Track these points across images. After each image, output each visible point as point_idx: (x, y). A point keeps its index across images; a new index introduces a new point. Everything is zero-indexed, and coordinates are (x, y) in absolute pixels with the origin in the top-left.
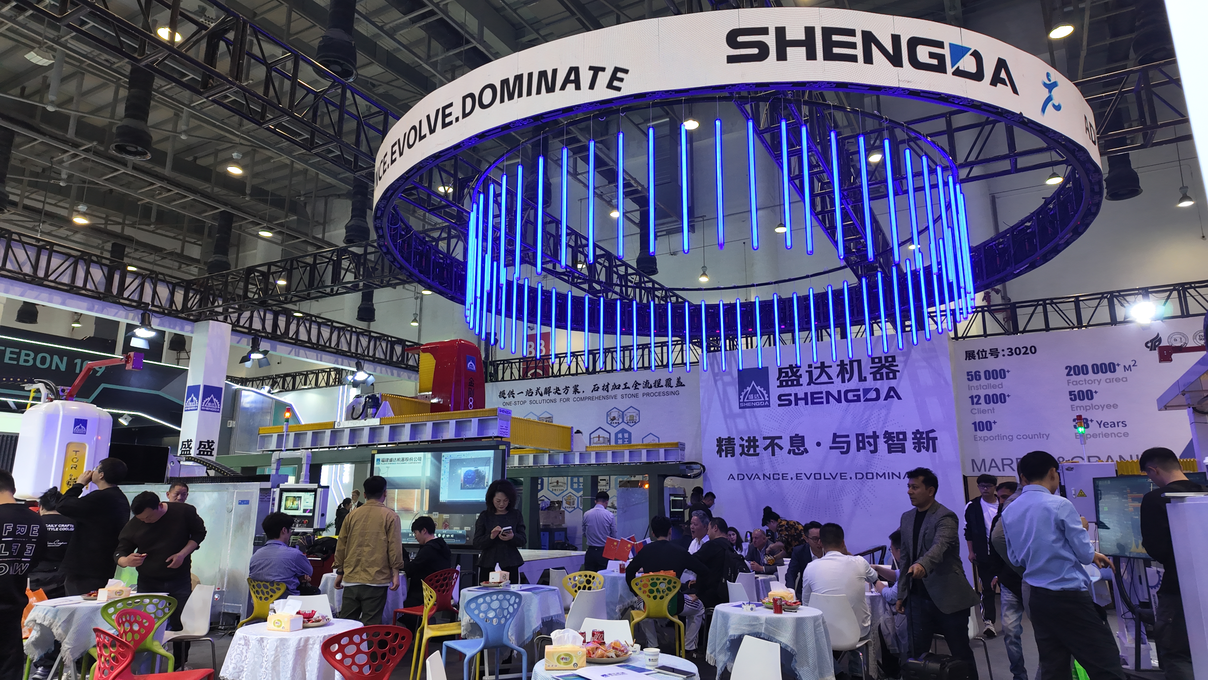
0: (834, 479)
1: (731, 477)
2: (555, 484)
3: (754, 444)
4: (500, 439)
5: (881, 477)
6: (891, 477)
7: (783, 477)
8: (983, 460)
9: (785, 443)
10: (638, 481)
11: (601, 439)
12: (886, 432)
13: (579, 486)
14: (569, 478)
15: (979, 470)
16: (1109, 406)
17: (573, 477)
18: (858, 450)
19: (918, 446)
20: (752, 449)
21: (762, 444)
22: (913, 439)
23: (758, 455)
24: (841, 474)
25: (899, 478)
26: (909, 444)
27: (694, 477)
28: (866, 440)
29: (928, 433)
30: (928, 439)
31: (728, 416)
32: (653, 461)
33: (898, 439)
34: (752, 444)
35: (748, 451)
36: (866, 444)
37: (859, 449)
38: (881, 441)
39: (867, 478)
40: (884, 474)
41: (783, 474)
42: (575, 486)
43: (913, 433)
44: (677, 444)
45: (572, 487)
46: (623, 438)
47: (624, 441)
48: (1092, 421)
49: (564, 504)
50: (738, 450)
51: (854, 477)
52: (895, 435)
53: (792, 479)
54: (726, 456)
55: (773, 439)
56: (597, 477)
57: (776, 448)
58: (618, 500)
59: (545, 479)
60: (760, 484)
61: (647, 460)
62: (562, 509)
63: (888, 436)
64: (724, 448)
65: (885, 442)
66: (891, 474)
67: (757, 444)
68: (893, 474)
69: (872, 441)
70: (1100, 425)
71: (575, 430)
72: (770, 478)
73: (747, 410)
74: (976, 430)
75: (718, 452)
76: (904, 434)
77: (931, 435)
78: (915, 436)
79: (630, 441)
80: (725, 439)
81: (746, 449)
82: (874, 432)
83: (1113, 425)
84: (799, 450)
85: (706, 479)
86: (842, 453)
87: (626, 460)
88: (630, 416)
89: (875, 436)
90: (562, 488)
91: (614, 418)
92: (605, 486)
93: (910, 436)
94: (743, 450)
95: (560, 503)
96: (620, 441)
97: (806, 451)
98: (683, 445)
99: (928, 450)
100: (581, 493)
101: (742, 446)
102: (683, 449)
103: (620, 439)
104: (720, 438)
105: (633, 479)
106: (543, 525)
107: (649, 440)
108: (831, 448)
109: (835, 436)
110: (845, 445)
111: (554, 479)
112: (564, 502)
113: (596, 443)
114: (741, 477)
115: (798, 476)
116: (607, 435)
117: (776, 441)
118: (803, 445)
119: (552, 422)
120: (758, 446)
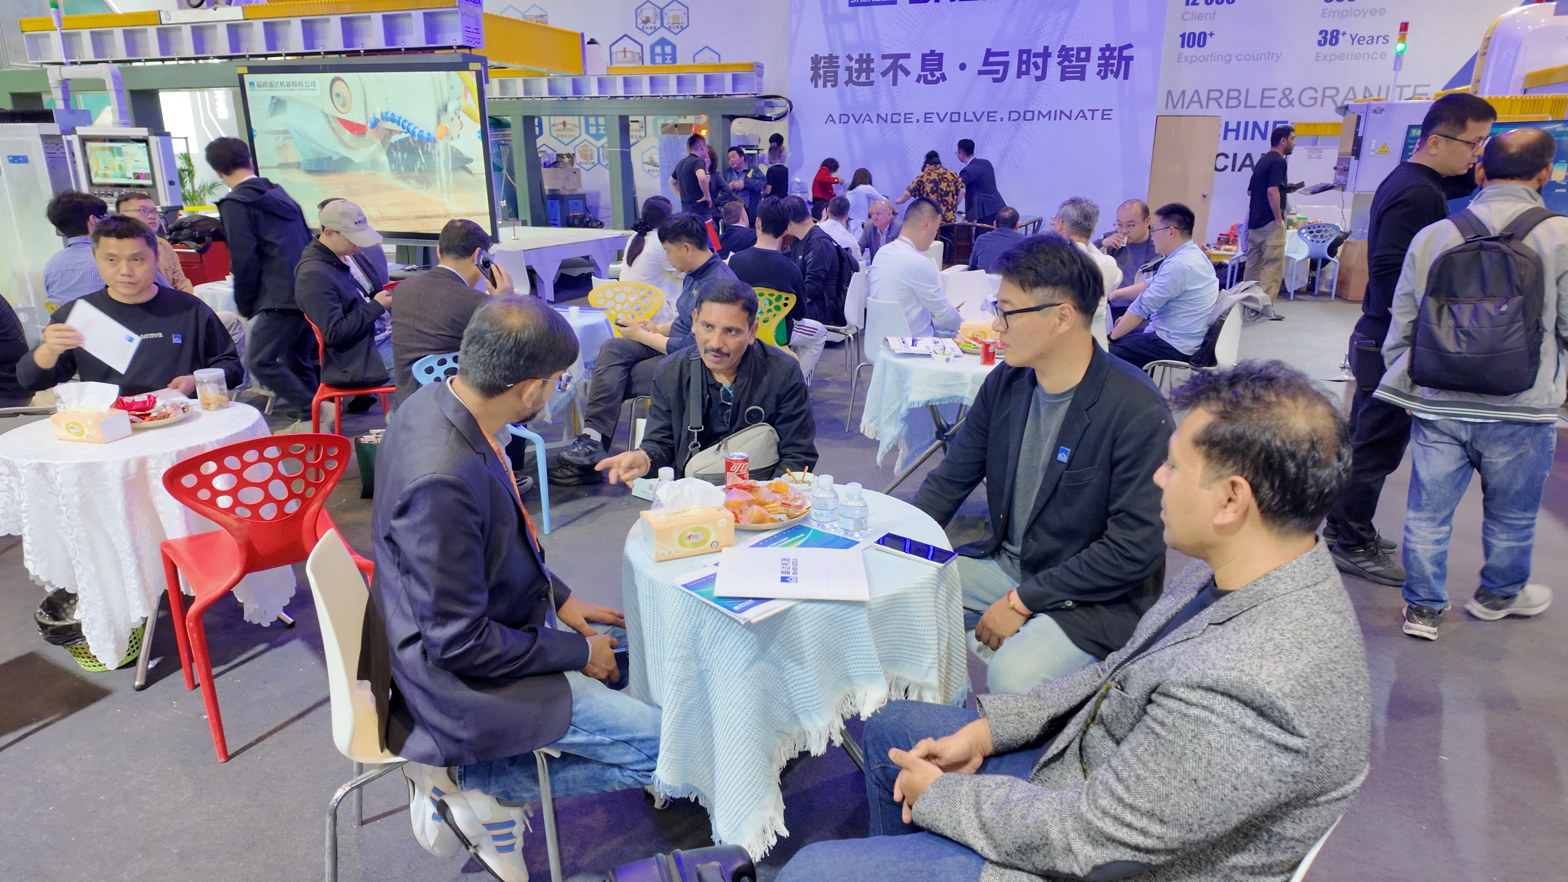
0: (978, 120)
1: (831, 118)
2: (562, 126)
3: (868, 66)
4: (467, 51)
5: (1044, 117)
6: (1058, 118)
7: (905, 118)
8: (1183, 92)
9: (914, 65)
10: (691, 125)
11: (628, 54)
12: (1063, 47)
13: (598, 130)
14: (582, 118)
15: (1175, 107)
16: (1373, 12)
17: (587, 117)
18: (1019, 77)
19: (1104, 71)
20: (864, 75)
21: (880, 64)
22: (1100, 58)
23: (871, 84)
24: (989, 113)
25: (1070, 118)
26: (1092, 67)
27: (775, 119)
28: (1033, 60)
29: (1122, 49)
30: (1121, 58)
31: (832, 19)
32: (715, 93)
33: (1079, 59)
34: (864, 66)
35: (858, 77)
36: (1032, 66)
37: (1020, 74)
38: (1053, 64)
39: (1025, 119)
40: (1050, 112)
41: (905, 114)
42: (593, 130)
43: (1101, 49)
44: (751, 65)
45: (587, 131)
46: (664, 54)
47: (664, 60)
48: (1344, 34)
49: (578, 159)
50: (843, 75)
51: (1006, 118)
52: (1075, 52)
53: (918, 121)
54: (825, 86)
55: (897, 57)
56: (627, 117)
57: (900, 73)
58: (661, 153)
59: (545, 120)
60: (871, 129)
61: (706, 91)
62: (576, 166)
63: (1065, 52)
64: (821, 72)
65: (1059, 64)
66: (1058, 113)
67: (872, 66)
68: (1062, 112)
69: (1040, 61)
70: (1353, 40)
71: (587, 40)
72: (886, 121)
73: (861, 8)
74: (1183, 46)
75: (812, 80)
76: (1088, 50)
77: (1126, 53)
78: (1104, 54)
79: (674, 60)
80: (825, 58)
81: (855, 75)
82: (1046, 48)
83: (1372, 40)
84: (933, 76)
85: (793, 123)
86: (995, 80)
87: (673, 90)
88: (674, 17)
89: (1046, 54)
90: (572, 133)
91: (647, 21)
92: (639, 130)
93: (1095, 54)
94: (850, 75)
95: (571, 156)
96: (659, 59)
97: (943, 77)
98: (760, 66)
99: (1116, 76)
100: (604, 140)
101: (849, 69)
102: (760, 75)
103: (658, 55)
104: (816, 56)
105: (681, 121)
106: (550, 190)
107: (705, 57)
108: (980, 73)
109: (989, 53)
110: (1001, 68)
111: (559, 120)
112: (578, 155)
113: (621, 62)
114: (845, 118)
115: (927, 117)
116: (638, 49)
117: (901, 61)
118: (940, 69)
119: (546, 23)
120: (873, 70)
